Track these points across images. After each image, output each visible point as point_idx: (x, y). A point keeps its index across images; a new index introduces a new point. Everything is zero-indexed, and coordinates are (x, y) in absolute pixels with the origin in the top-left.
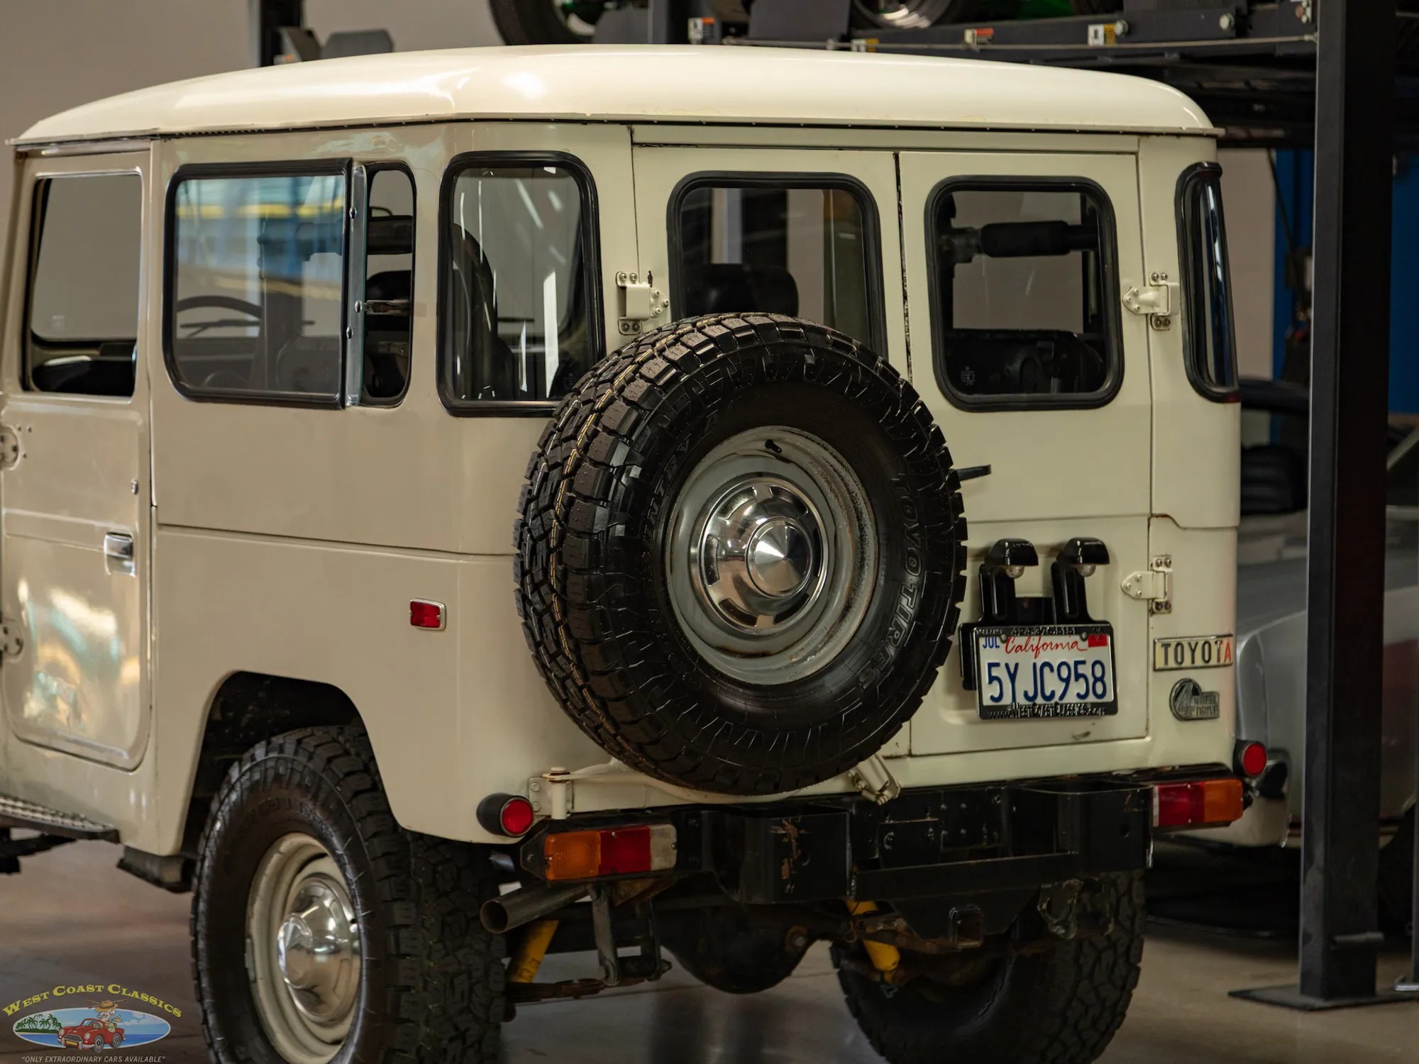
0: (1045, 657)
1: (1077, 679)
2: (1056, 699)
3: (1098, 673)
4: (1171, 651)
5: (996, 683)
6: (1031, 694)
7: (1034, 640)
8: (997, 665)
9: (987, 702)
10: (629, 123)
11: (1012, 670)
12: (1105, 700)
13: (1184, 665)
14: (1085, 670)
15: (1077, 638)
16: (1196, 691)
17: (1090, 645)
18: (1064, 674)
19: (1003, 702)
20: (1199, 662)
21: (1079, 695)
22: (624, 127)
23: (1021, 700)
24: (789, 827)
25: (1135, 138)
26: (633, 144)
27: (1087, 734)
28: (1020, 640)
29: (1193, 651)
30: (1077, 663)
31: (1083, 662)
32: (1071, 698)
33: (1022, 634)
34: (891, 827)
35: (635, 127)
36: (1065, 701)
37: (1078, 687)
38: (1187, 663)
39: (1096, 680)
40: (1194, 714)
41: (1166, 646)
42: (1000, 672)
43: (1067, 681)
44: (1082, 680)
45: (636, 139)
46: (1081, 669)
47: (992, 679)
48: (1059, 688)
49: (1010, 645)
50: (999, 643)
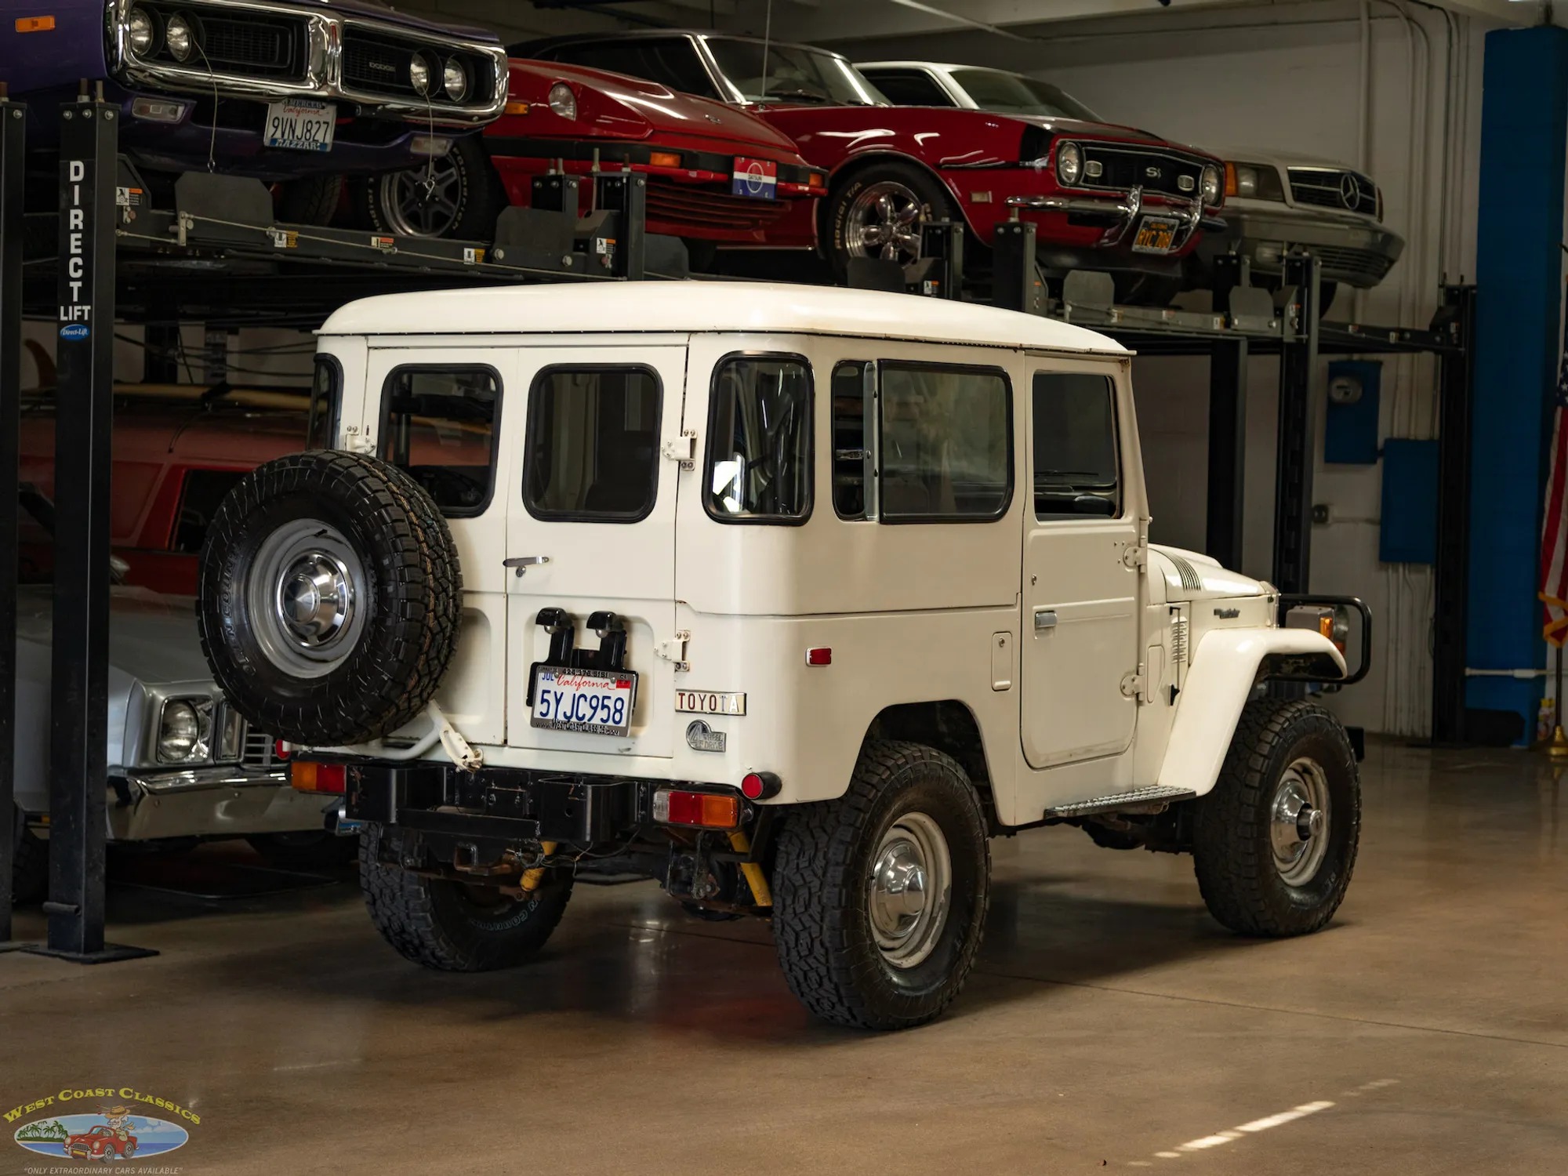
0: (583, 690)
1: (602, 709)
2: (586, 720)
3: (619, 706)
4: (685, 698)
5: (546, 704)
6: (569, 714)
7: (578, 679)
8: (549, 692)
9: (537, 715)
10: (366, 335)
11: (558, 697)
12: (620, 725)
13: (695, 710)
14: (609, 703)
15: (608, 681)
16: (705, 729)
17: (617, 687)
18: (594, 703)
19: (548, 717)
20: (706, 709)
21: (602, 720)
22: (363, 338)
23: (561, 717)
24: (356, 772)
25: (687, 335)
26: (369, 348)
27: (629, 749)
28: (569, 678)
29: (702, 701)
30: (605, 698)
31: (609, 698)
32: (596, 721)
33: (569, 674)
34: (494, 791)
35: (370, 337)
36: (592, 722)
37: (602, 714)
38: (698, 708)
39: (616, 711)
40: (703, 746)
41: (682, 695)
42: (550, 697)
43: (595, 709)
44: (606, 710)
45: (370, 345)
46: (606, 702)
47: (543, 701)
48: (589, 712)
49: (561, 680)
50: (553, 678)
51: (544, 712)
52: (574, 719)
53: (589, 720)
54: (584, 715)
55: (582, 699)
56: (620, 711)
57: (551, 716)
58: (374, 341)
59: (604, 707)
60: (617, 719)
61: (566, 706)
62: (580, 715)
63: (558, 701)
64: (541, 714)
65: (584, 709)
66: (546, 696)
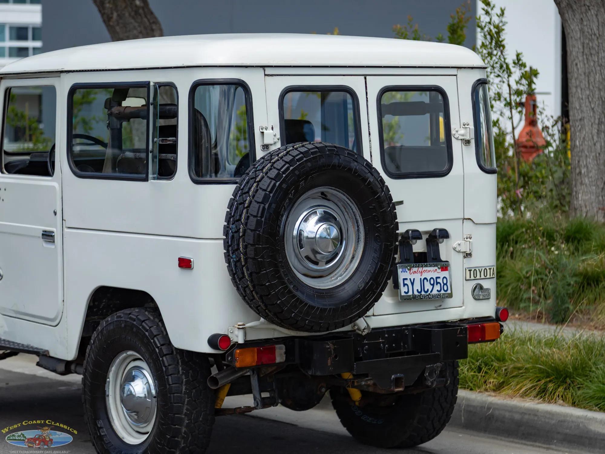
0: (424, 275)
2: (429, 292)
3: (445, 282)
4: (472, 272)
5: (406, 286)
6: (420, 290)
7: (420, 269)
8: (406, 279)
9: (403, 294)
11: (412, 281)
12: (448, 292)
13: (477, 278)
14: (440, 280)
15: (436, 268)
16: (481, 287)
17: (442, 271)
18: (432, 282)
20: (483, 277)
22: (262, 68)
23: (416, 293)
24: (331, 345)
25: (456, 69)
26: (265, 75)
27: (440, 306)
29: (480, 272)
30: (437, 278)
31: (439, 278)
32: (435, 292)
33: (416, 267)
34: (366, 344)
35: (266, 68)
36: (433, 293)
37: (437, 288)
39: (444, 284)
40: (481, 298)
41: (470, 271)
42: (408, 282)
43: (433, 285)
44: (439, 285)
45: (266, 73)
46: (438, 280)
47: (404, 285)
48: (430, 288)
49: (411, 271)
50: (407, 270)
51: (407, 291)
52: (423, 293)
53: (431, 292)
54: (428, 290)
55: (425, 281)
56: (446, 284)
57: (410, 293)
58: (269, 71)
59: (437, 283)
60: (445, 289)
61: (417, 286)
62: (426, 290)
63: (412, 284)
64: (405, 292)
65: (428, 286)
66: (406, 282)
